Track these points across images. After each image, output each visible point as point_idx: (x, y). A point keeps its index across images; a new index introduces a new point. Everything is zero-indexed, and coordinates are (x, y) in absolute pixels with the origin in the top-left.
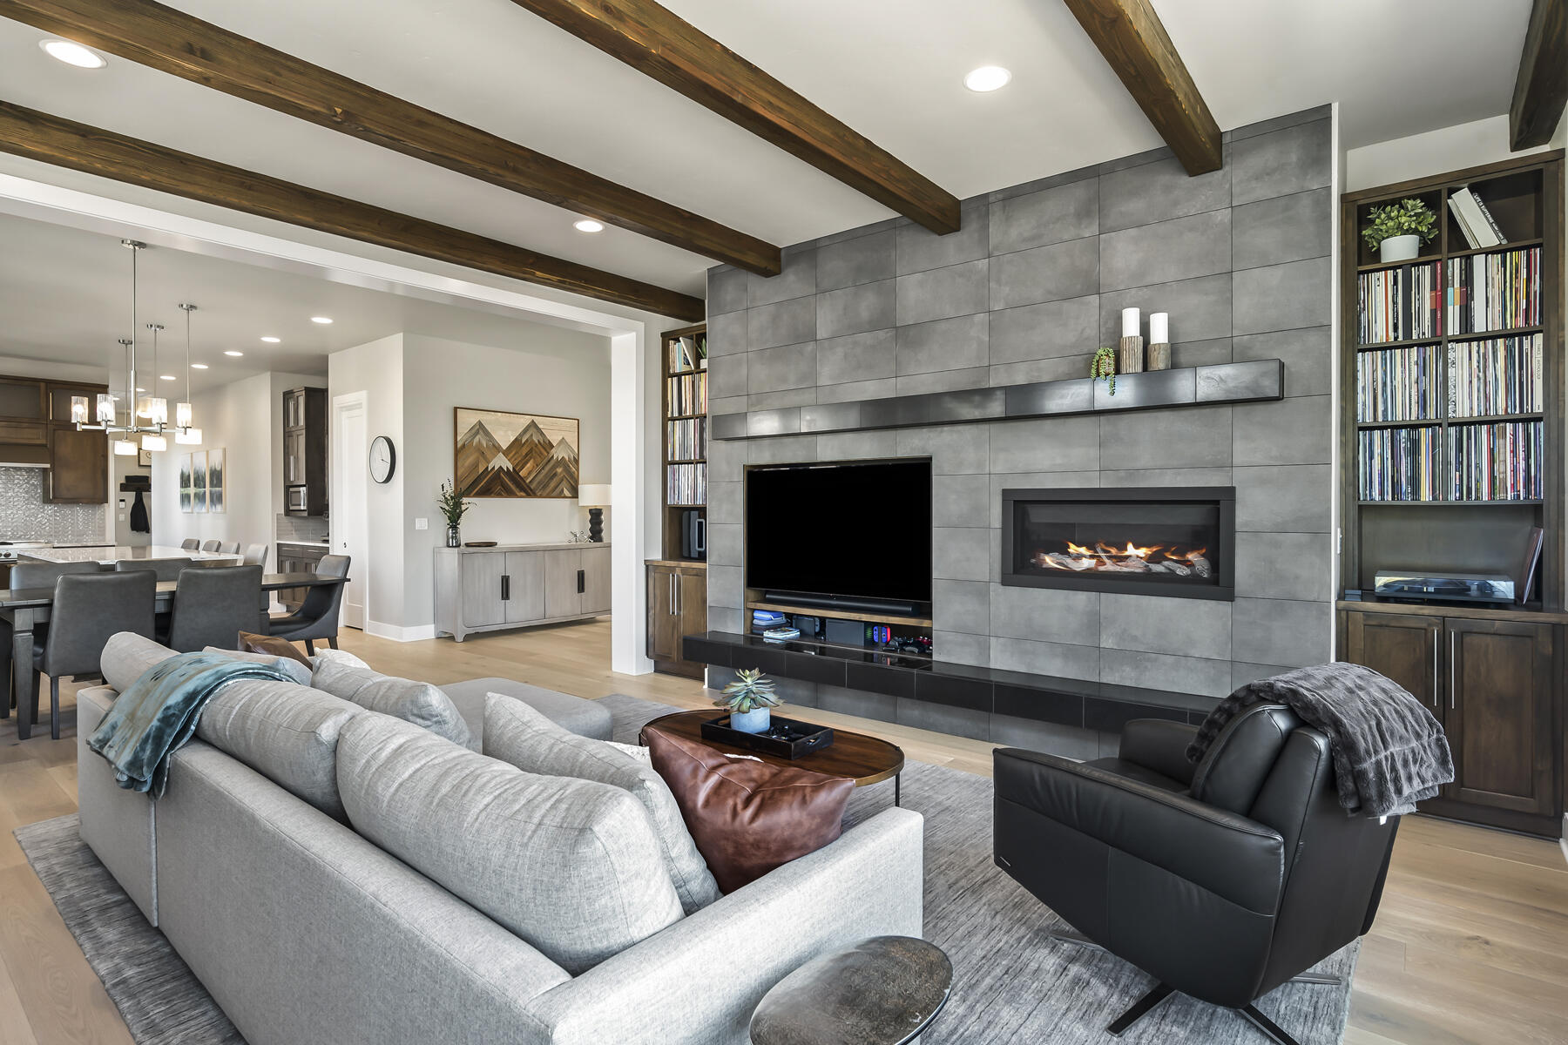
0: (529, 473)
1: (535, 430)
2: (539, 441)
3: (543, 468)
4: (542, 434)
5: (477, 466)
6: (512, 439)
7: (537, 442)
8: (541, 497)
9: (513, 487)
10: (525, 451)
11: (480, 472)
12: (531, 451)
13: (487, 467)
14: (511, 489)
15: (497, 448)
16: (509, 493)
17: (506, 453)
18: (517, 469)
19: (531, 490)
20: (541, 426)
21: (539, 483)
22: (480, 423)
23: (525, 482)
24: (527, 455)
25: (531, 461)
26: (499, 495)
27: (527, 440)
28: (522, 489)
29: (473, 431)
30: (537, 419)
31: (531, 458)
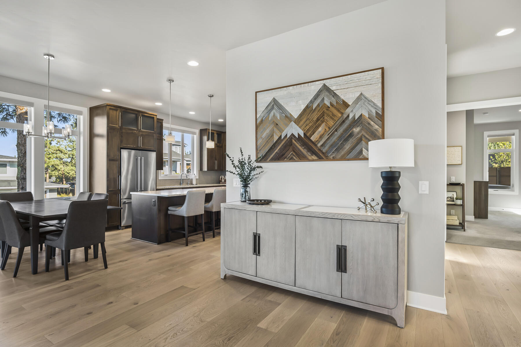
0: (321, 137)
1: (327, 93)
2: (331, 103)
3: (336, 130)
4: (335, 95)
5: (272, 136)
6: (303, 107)
7: (329, 105)
8: (334, 159)
9: (304, 151)
10: (315, 116)
11: (275, 141)
12: (323, 115)
13: (281, 136)
14: (302, 153)
15: (288, 118)
16: (302, 158)
17: (297, 121)
18: (308, 135)
19: (323, 153)
20: (333, 88)
21: (332, 145)
22: (274, 100)
23: (316, 145)
24: (318, 120)
25: (323, 125)
26: (291, 159)
27: (318, 105)
28: (313, 153)
29: (269, 108)
30: (328, 83)
31: (323, 122)
